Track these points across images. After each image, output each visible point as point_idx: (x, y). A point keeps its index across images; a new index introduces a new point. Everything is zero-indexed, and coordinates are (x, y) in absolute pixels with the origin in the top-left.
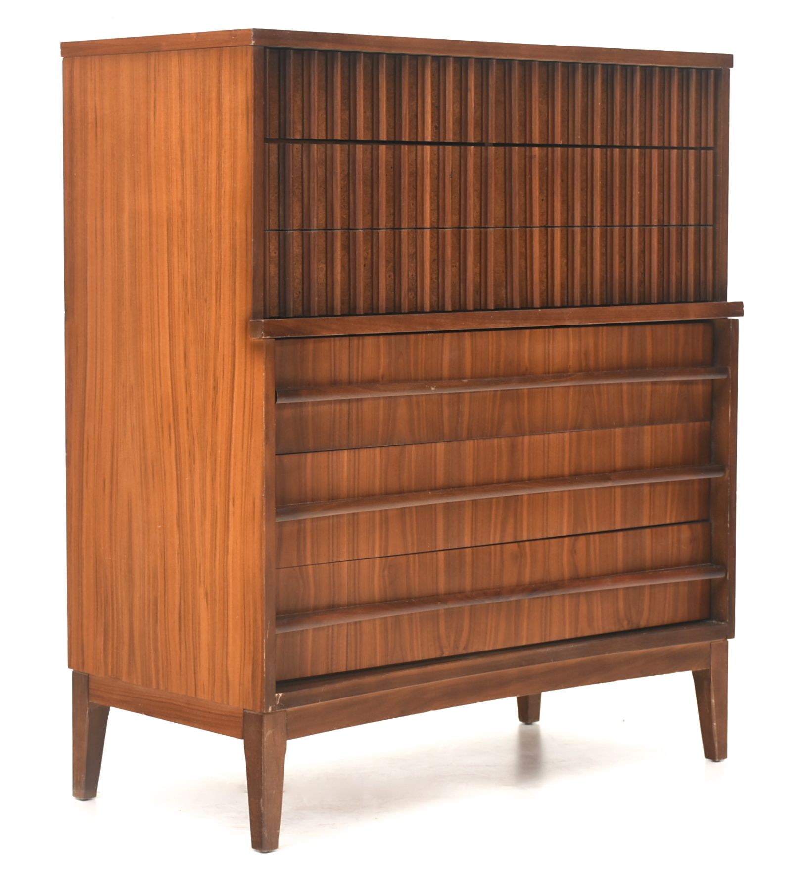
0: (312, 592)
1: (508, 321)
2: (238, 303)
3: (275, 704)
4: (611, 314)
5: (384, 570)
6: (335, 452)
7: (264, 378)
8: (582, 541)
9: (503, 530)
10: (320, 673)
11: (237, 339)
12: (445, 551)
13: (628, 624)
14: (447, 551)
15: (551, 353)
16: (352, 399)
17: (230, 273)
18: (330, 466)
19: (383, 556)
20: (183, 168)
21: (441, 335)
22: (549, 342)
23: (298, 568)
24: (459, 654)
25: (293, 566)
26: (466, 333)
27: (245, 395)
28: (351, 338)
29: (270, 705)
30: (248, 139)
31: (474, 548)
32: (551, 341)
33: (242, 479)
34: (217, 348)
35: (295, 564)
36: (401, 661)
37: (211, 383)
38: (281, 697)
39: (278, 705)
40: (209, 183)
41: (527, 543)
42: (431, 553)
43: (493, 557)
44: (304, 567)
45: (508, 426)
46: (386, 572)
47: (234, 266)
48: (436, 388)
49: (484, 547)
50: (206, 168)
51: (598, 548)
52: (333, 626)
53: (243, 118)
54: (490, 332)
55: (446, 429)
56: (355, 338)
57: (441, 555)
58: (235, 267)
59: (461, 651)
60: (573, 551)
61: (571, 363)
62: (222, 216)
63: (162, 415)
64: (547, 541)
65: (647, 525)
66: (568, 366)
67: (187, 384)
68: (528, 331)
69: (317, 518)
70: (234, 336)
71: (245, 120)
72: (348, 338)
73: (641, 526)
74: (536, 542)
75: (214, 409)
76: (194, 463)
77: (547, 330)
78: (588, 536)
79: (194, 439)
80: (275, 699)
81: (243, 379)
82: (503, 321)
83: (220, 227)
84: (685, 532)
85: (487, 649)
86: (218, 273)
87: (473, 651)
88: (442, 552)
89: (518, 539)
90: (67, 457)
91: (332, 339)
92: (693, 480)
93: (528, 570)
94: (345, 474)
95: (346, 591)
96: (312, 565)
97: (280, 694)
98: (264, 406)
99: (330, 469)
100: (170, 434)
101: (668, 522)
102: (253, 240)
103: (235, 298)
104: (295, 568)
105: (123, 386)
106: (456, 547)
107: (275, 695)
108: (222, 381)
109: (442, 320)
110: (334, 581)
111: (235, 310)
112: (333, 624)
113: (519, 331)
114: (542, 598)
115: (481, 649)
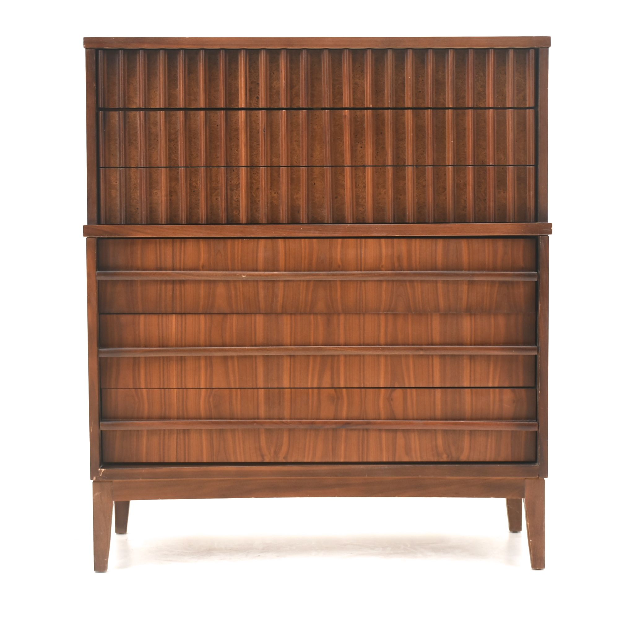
0: (146, 406)
1: (318, 232)
3: (99, 476)
4: (417, 229)
5: (209, 397)
6: (164, 316)
8: (398, 393)
9: (320, 378)
10: (154, 461)
12: (266, 389)
13: (448, 457)
14: (267, 389)
15: (363, 256)
16: (176, 280)
18: (160, 324)
19: (208, 387)
21: (256, 240)
22: (361, 248)
23: (134, 389)
24: (278, 461)
25: (130, 387)
26: (280, 240)
28: (174, 240)
29: (95, 476)
31: (293, 389)
32: (363, 247)
35: (131, 386)
36: (226, 461)
38: (104, 471)
39: (101, 476)
41: (344, 390)
42: (252, 389)
43: (310, 397)
44: (139, 390)
45: (321, 306)
46: (211, 399)
48: (246, 276)
49: (302, 389)
51: (415, 399)
52: (164, 430)
54: (303, 240)
55: (262, 305)
56: (178, 240)
57: (262, 392)
59: (281, 460)
60: (389, 399)
61: (383, 263)
64: (363, 390)
65: (468, 386)
66: (381, 266)
68: (340, 240)
69: (150, 357)
72: (171, 240)
73: (461, 386)
74: (353, 389)
77: (359, 239)
78: (404, 390)
80: (98, 473)
82: (312, 232)
84: (508, 395)
85: (305, 460)
87: (293, 461)
88: (263, 390)
89: (336, 386)
91: (158, 240)
92: (517, 356)
93: (345, 408)
94: (174, 330)
95: (176, 408)
96: (146, 388)
97: (103, 470)
99: (160, 326)
101: (490, 385)
104: (131, 389)
106: (276, 387)
107: (98, 470)
109: (253, 230)
110: (165, 401)
112: (164, 429)
113: (331, 239)
114: (359, 430)
115: (300, 460)
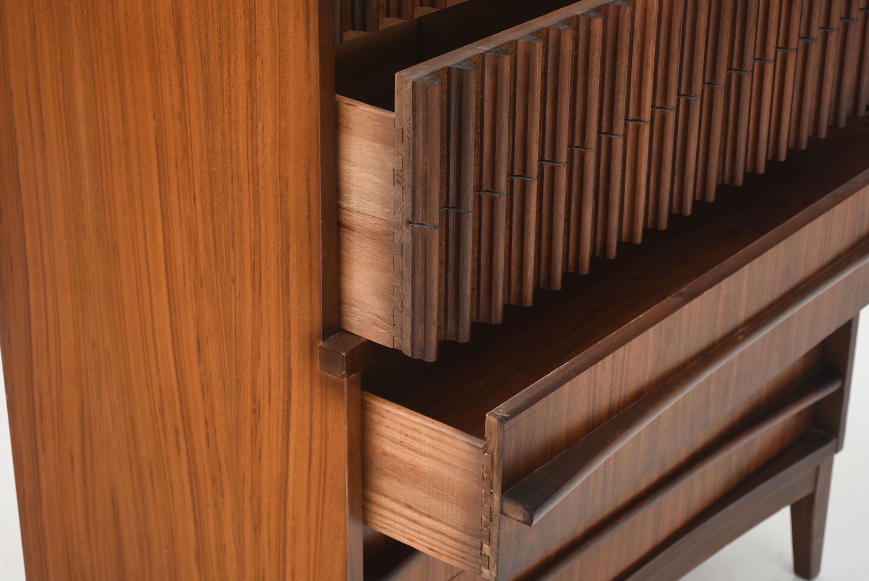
2: (293, 305)
7: (346, 433)
11: (294, 358)
17: (278, 256)
20: (181, 63)
27: (311, 443)
30: (308, 56)
33: (309, 553)
34: (256, 357)
37: (248, 402)
40: (233, 103)
47: (286, 250)
50: (225, 77)
53: (299, 17)
58: (288, 251)
62: (260, 164)
63: (162, 410)
67: (205, 387)
70: (287, 350)
71: (302, 20)
75: (254, 440)
76: (222, 494)
79: (220, 464)
81: (308, 420)
83: (256, 180)
86: (256, 247)
90: (8, 401)
98: (347, 471)
100: (177, 441)
102: (321, 222)
103: (288, 296)
105: (94, 346)
108: (267, 408)
111: (289, 314)
